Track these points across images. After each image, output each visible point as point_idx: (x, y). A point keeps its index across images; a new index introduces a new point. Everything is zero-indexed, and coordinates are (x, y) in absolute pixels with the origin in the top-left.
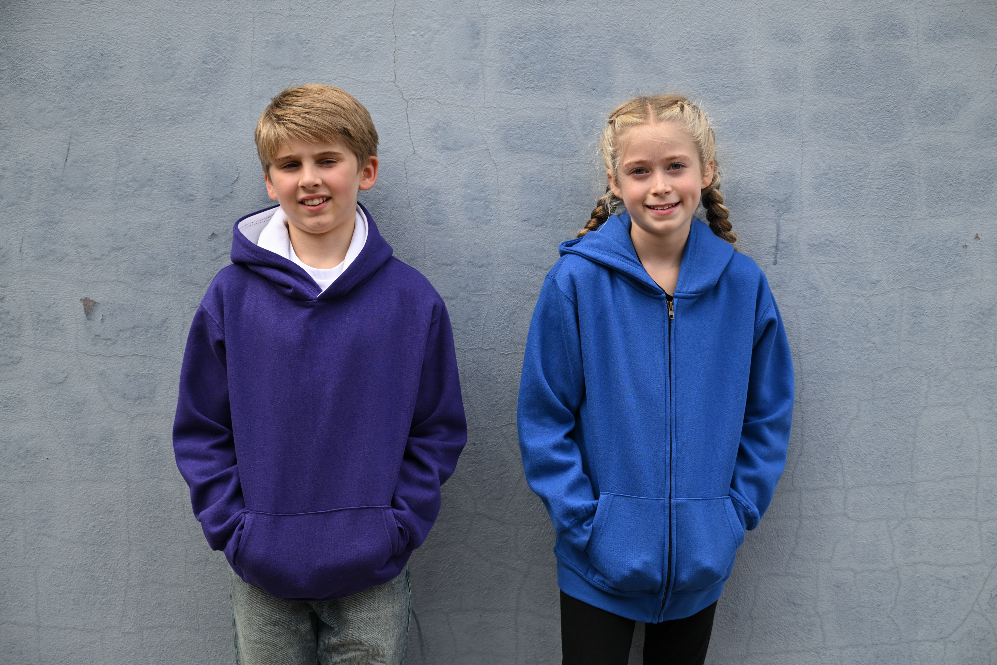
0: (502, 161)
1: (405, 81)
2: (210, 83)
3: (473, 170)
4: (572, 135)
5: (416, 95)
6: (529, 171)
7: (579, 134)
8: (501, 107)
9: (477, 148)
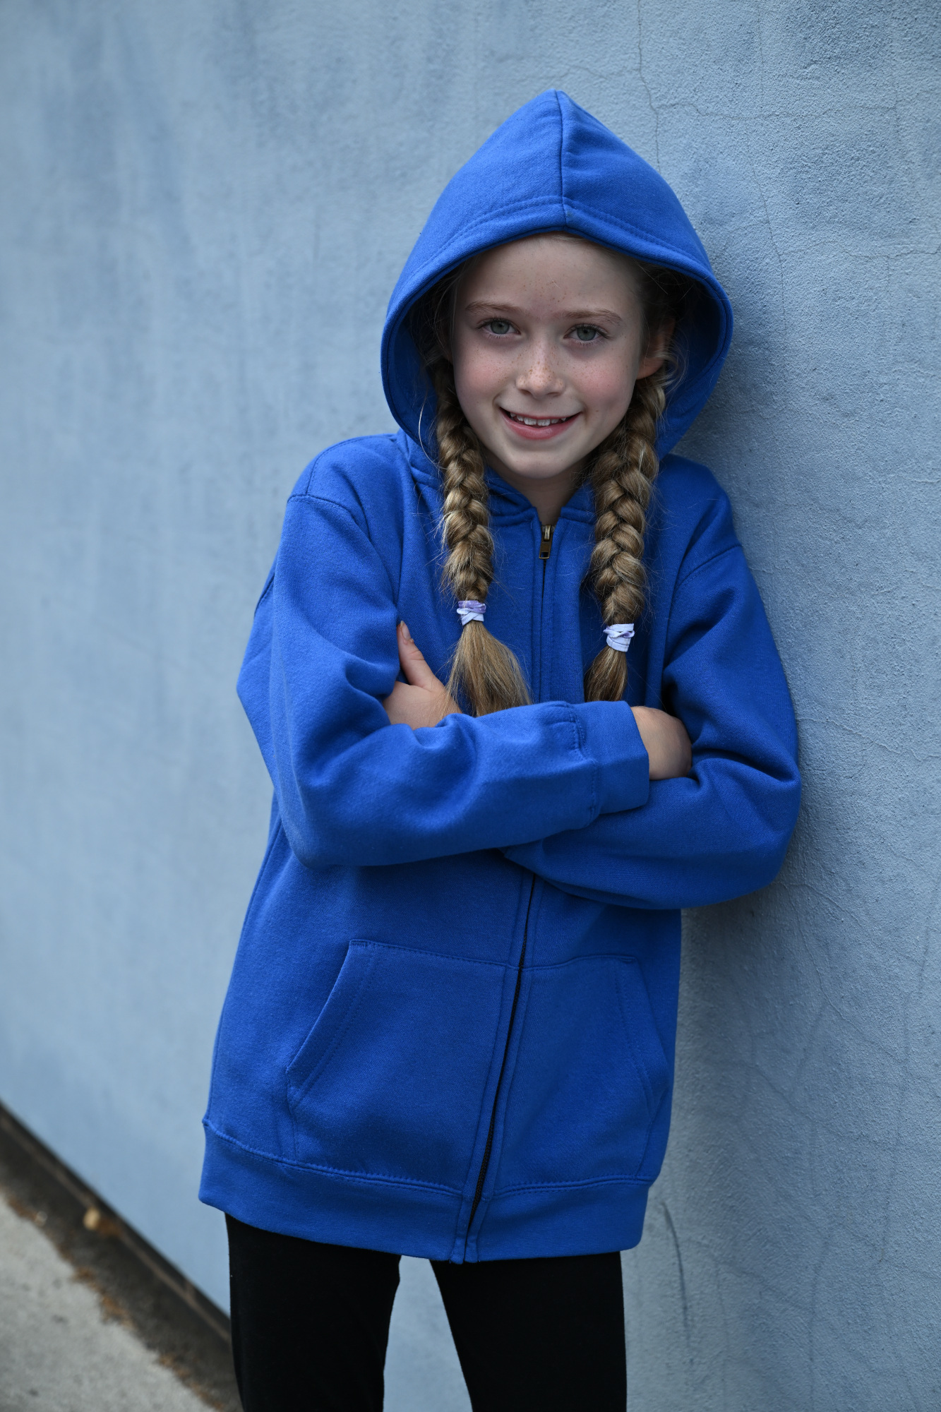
0: (791, 249)
1: (653, 67)
3: (748, 271)
4: (904, 179)
5: (668, 98)
6: (832, 274)
7: (918, 175)
8: (788, 115)
9: (752, 217)
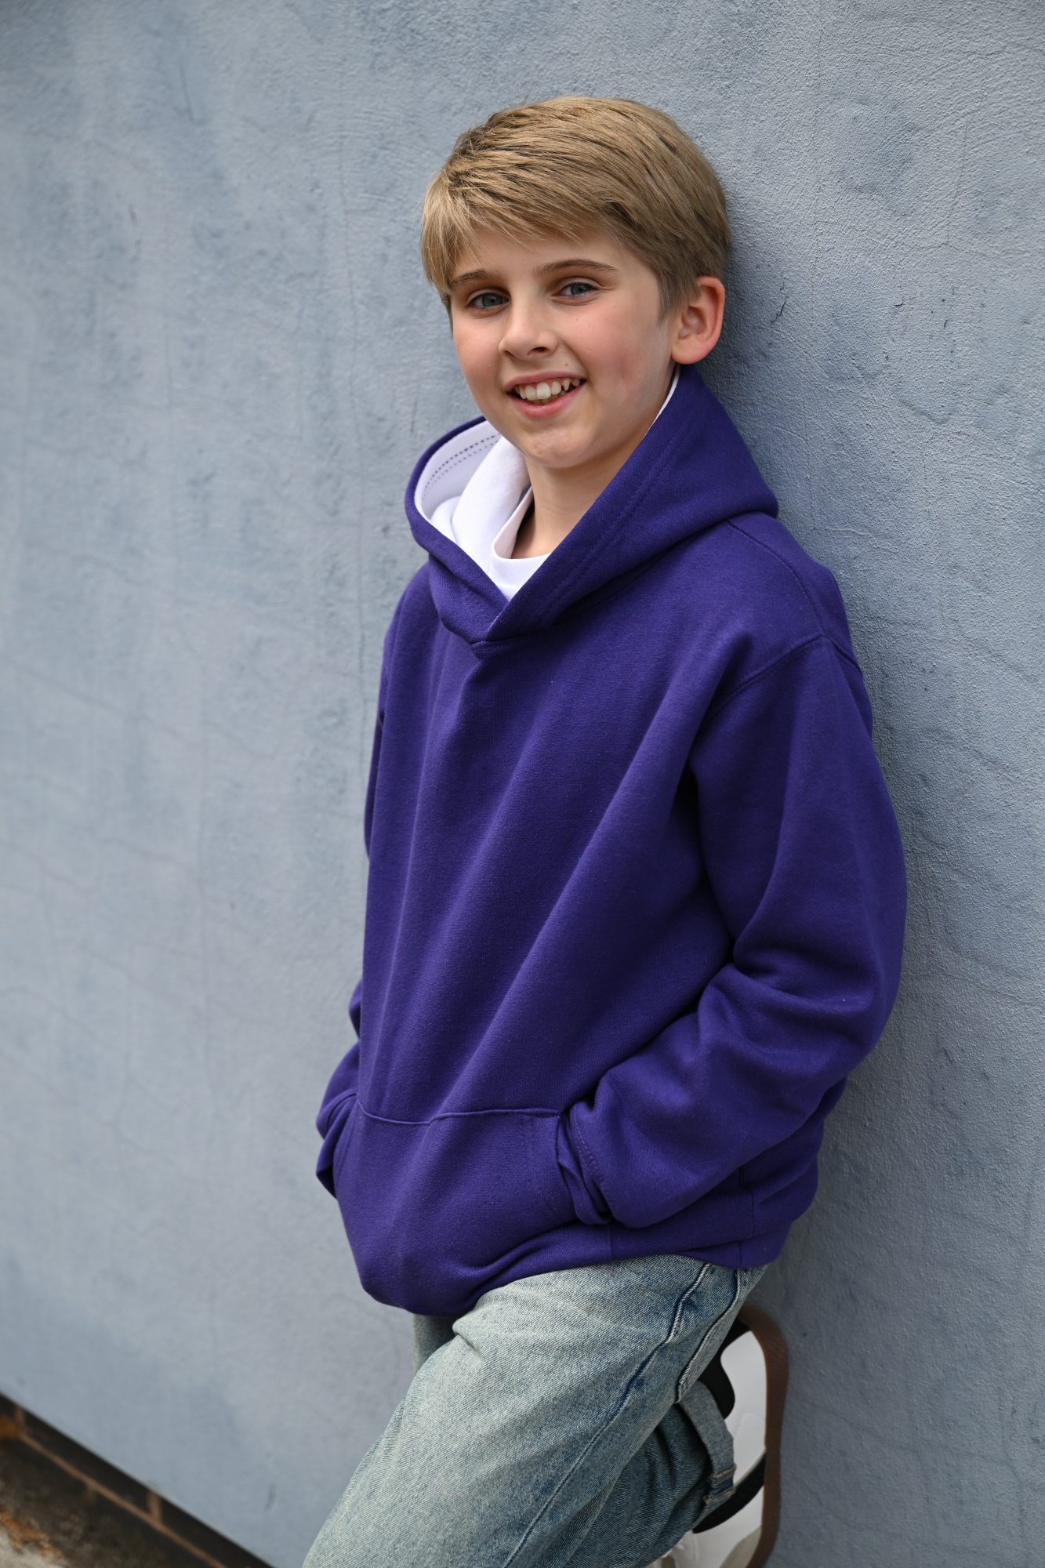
2: (737, 54)
